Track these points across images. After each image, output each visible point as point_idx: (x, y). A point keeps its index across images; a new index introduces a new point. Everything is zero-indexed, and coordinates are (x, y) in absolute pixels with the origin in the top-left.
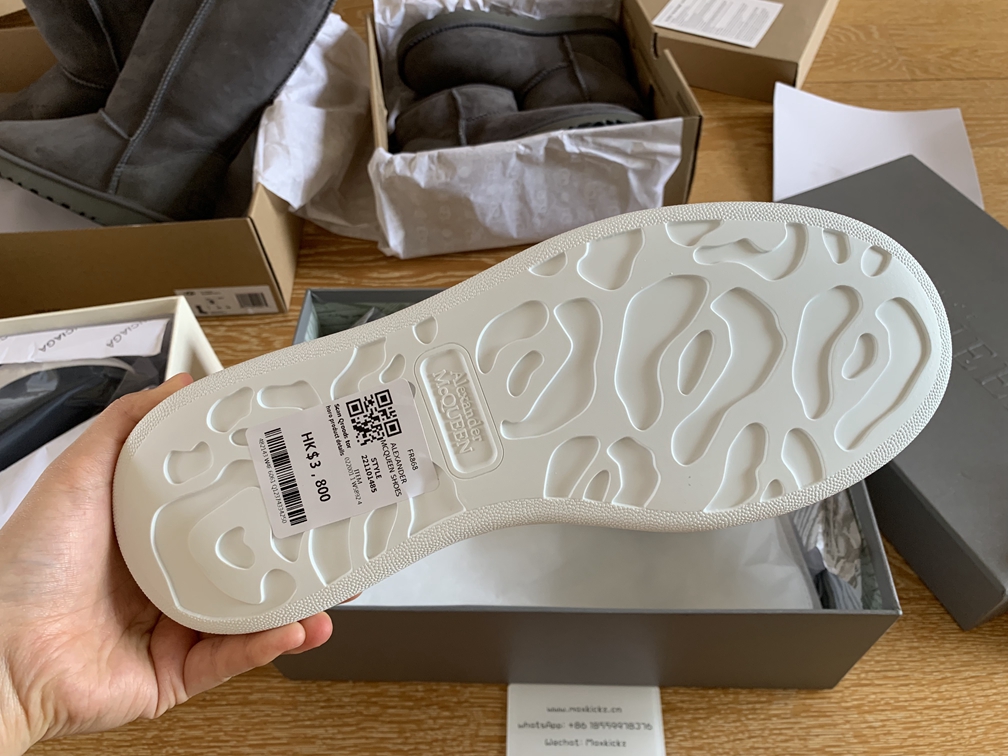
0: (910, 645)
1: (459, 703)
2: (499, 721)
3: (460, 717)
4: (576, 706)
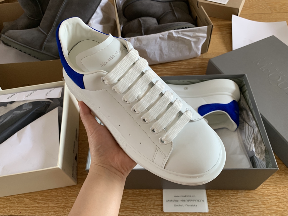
0: (277, 177)
1: (149, 195)
3: (150, 199)
4: (182, 195)
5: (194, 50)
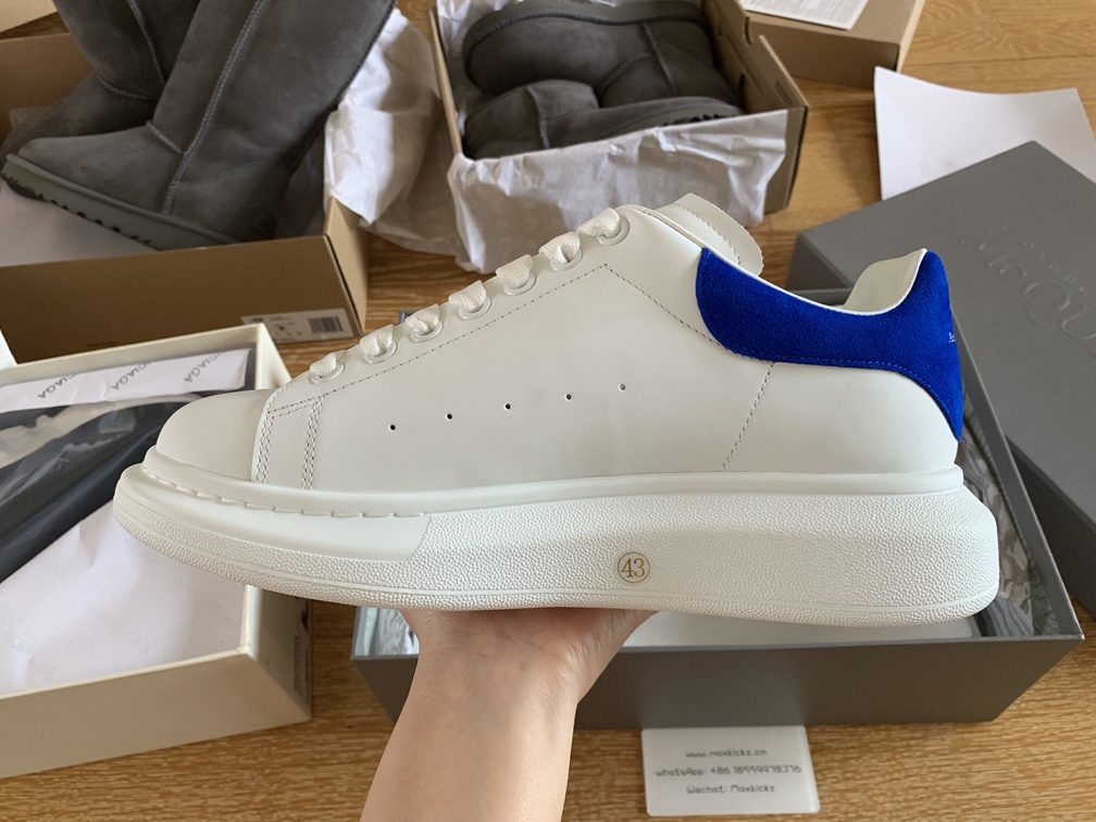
0: (1071, 671)
3: (592, 767)
4: (716, 750)
5: (740, 200)
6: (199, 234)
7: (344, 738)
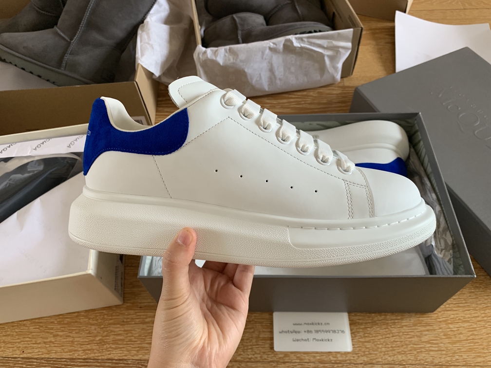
0: (470, 291)
1: (249, 321)
2: (269, 330)
3: (250, 328)
4: (307, 323)
5: (330, 71)
6: (77, 79)
7: (137, 312)
